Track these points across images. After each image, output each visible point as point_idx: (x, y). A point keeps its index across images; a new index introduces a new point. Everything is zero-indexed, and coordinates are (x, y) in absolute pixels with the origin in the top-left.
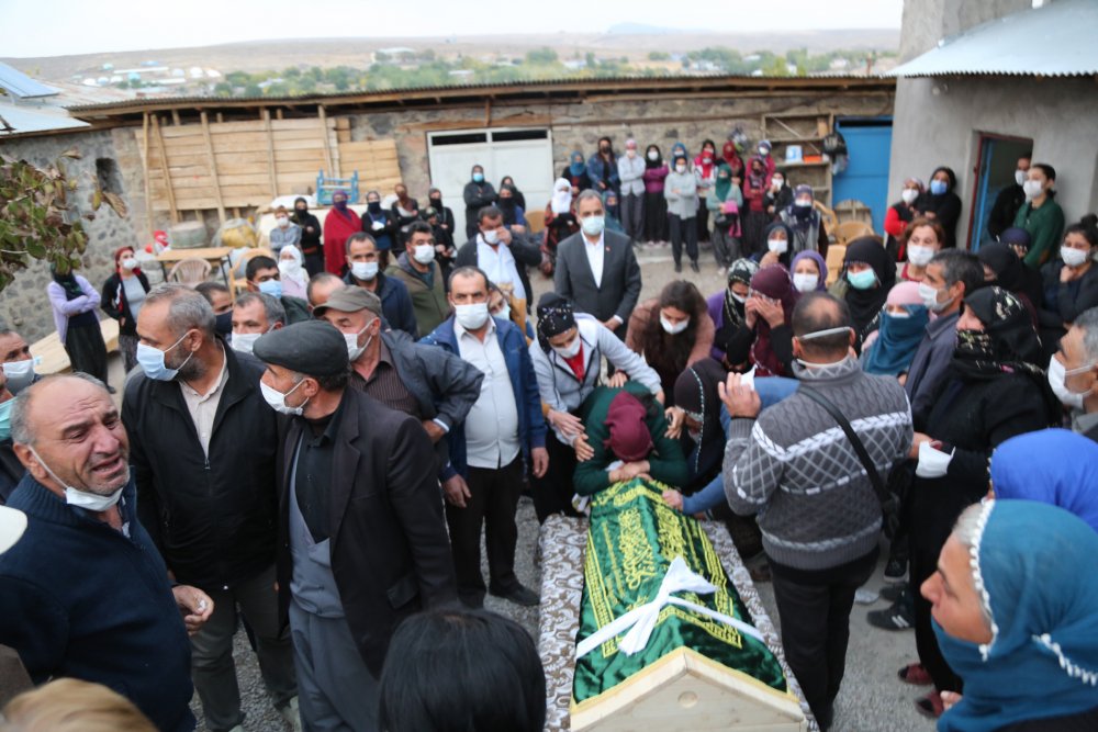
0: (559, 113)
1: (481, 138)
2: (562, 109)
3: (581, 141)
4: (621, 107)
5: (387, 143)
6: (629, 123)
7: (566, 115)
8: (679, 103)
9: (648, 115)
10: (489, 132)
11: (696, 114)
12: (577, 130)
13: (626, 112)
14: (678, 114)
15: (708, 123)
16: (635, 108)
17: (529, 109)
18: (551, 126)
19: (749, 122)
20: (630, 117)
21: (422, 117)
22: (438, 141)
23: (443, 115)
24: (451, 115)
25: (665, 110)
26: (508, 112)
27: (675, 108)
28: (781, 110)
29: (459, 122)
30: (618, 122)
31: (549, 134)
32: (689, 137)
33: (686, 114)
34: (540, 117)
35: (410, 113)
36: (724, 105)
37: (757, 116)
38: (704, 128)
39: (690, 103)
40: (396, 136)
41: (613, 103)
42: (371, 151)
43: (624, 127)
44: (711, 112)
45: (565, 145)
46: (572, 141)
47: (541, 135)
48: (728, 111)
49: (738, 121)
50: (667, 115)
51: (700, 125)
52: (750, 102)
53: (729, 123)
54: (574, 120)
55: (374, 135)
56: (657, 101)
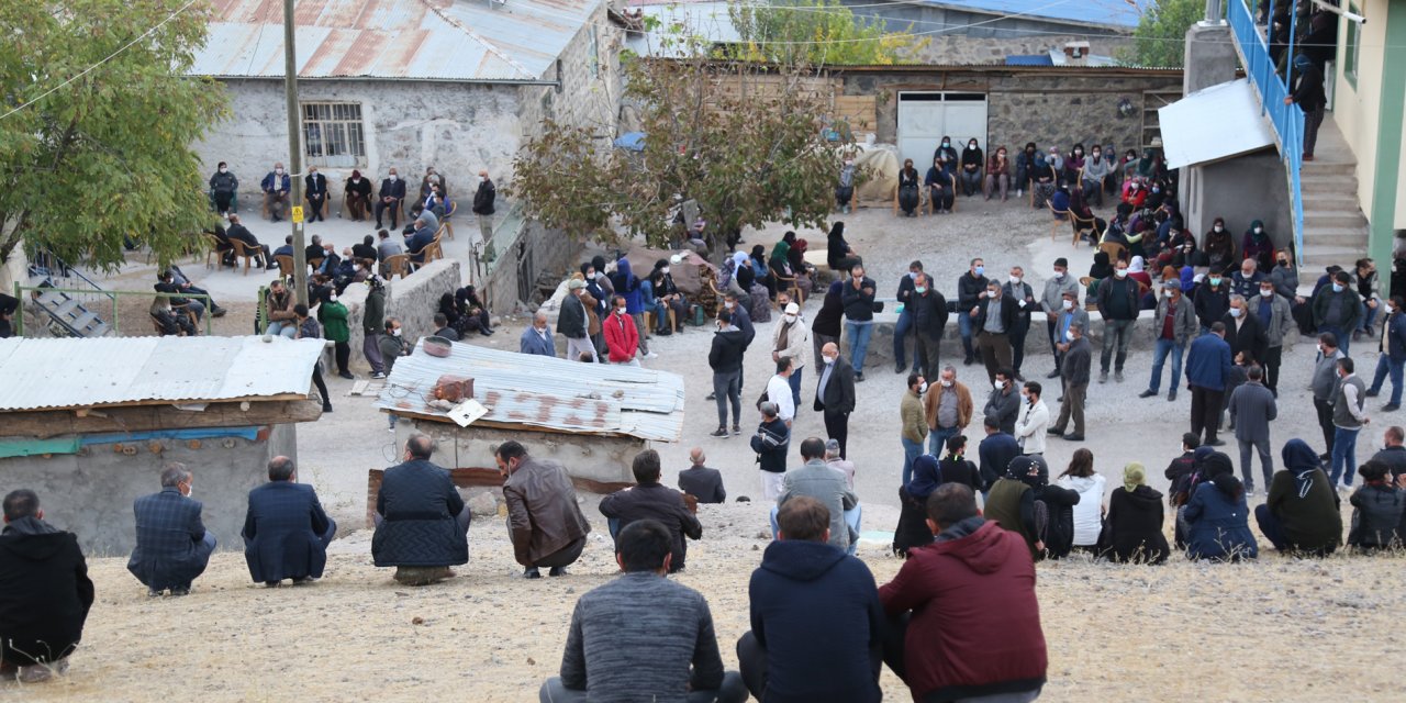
0: (995, 83)
1: (937, 97)
2: (997, 80)
3: (1010, 103)
4: (1040, 82)
5: (869, 99)
6: (1045, 93)
7: (1001, 84)
8: (1083, 80)
9: (1060, 88)
10: (943, 93)
11: (1094, 88)
12: (1007, 95)
13: (1043, 85)
14: (1082, 88)
15: (1104, 94)
16: (1050, 83)
17: (973, 78)
18: (989, 92)
19: (1135, 95)
20: (1045, 88)
21: (896, 81)
22: (905, 97)
23: (910, 80)
24: (917, 80)
25: (1072, 85)
26: (958, 80)
27: (1080, 83)
28: (1158, 88)
29: (922, 85)
30: (1038, 92)
31: (987, 97)
32: (1089, 104)
33: (1088, 88)
34: (981, 84)
35: (887, 77)
36: (1116, 82)
37: (1140, 91)
38: (1100, 98)
39: (1092, 81)
40: (875, 93)
41: (1034, 78)
42: (858, 103)
43: (1041, 95)
44: (1106, 87)
45: (998, 106)
46: (1003, 103)
47: (981, 98)
48: (1119, 87)
49: (1124, 94)
50: (1073, 88)
51: (1098, 96)
52: (1135, 81)
53: (1119, 95)
54: (1005, 89)
55: (860, 91)
56: (1067, 78)
